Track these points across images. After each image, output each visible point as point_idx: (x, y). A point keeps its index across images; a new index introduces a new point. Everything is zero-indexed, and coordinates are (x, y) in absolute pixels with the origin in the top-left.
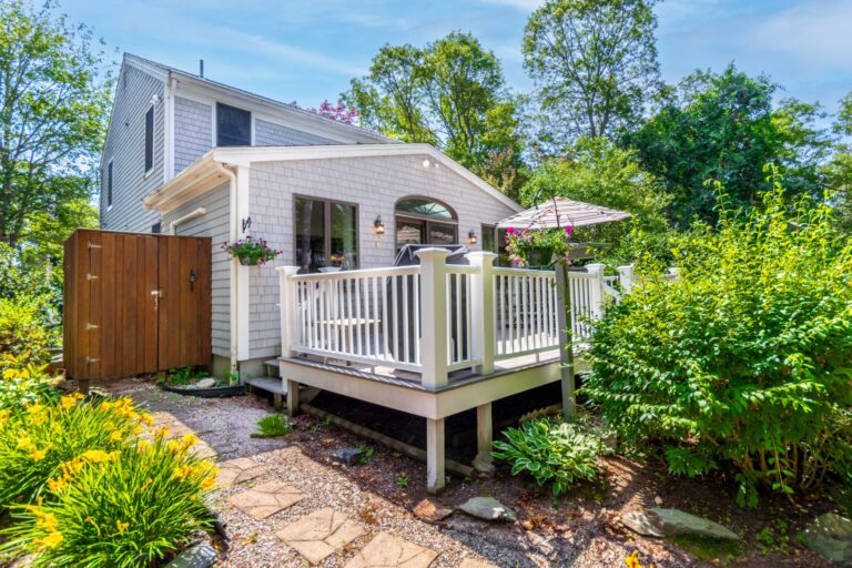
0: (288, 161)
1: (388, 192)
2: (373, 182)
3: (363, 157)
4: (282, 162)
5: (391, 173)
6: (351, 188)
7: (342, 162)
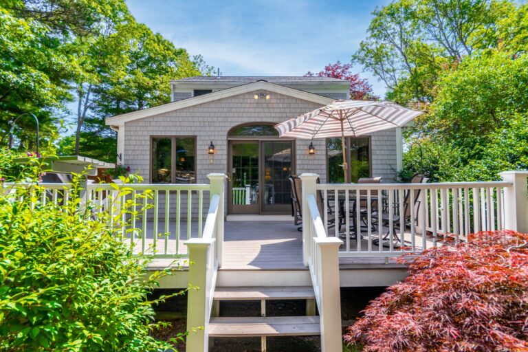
0: (148, 117)
1: (222, 124)
2: (210, 119)
3: (201, 104)
4: (144, 118)
5: (226, 110)
6: (191, 126)
7: (184, 111)
